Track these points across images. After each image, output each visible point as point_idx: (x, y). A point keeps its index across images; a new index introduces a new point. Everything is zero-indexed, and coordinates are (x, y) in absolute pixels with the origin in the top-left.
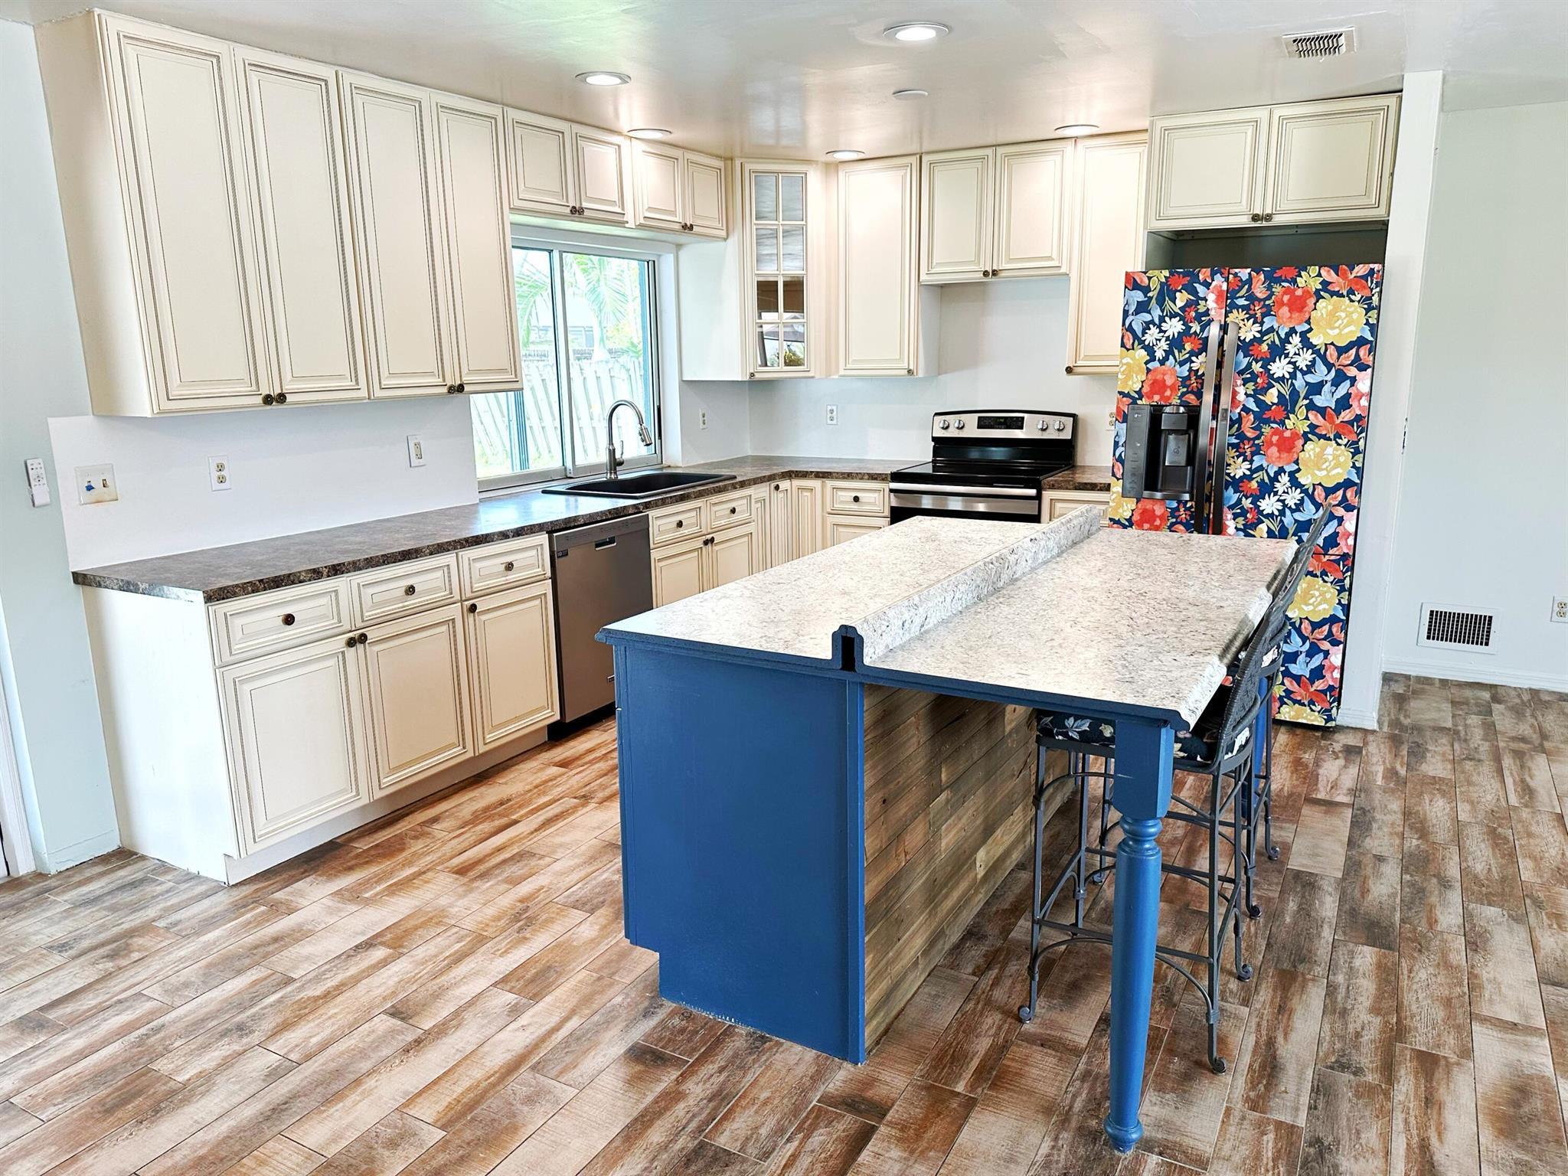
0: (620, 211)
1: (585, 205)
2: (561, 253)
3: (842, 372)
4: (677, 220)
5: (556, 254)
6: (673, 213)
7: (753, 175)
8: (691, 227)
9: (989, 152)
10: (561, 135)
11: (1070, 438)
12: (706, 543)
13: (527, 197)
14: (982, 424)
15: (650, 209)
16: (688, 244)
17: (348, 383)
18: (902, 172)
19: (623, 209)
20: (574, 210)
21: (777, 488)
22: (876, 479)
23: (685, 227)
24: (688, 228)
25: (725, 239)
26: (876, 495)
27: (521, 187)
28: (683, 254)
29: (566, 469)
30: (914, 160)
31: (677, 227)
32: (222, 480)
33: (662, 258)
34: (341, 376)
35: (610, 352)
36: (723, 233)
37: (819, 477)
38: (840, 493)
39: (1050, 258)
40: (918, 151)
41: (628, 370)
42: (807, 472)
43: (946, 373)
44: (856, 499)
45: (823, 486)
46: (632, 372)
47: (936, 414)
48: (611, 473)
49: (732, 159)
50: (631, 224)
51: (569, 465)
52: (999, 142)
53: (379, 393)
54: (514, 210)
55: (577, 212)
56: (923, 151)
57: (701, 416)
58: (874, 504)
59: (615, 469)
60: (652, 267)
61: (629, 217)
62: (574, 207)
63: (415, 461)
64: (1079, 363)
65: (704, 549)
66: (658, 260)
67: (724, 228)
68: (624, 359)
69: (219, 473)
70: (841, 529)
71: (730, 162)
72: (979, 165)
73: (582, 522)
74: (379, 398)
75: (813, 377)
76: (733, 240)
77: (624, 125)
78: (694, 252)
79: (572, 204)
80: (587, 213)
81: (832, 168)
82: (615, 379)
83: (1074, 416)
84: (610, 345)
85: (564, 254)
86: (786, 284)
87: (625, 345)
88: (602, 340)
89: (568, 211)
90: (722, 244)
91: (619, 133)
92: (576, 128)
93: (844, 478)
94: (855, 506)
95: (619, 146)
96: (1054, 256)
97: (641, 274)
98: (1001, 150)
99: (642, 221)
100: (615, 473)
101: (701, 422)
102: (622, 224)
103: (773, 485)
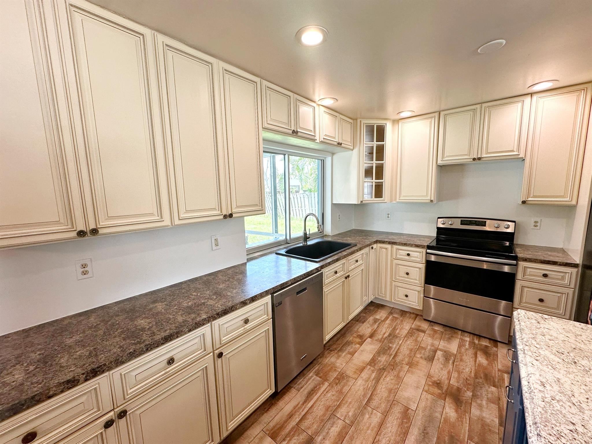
0: (314, 134)
1: (298, 130)
2: (289, 155)
3: (398, 200)
4: (336, 141)
5: (286, 156)
6: (334, 138)
7: (365, 125)
8: (341, 144)
9: (478, 106)
10: (289, 98)
11: (513, 232)
12: (346, 278)
13: (271, 123)
14: (462, 223)
15: (326, 135)
16: (337, 153)
17: (156, 218)
18: (430, 120)
19: (315, 134)
20: (294, 132)
21: (372, 248)
22: (419, 247)
23: (338, 144)
24: (340, 144)
25: (352, 150)
26: (418, 254)
27: (269, 118)
28: (335, 157)
29: (287, 239)
30: (437, 115)
31: (336, 143)
32: (85, 273)
33: (326, 159)
34: (152, 214)
35: (304, 191)
36: (352, 148)
37: (390, 244)
38: (400, 251)
39: (513, 151)
40: (438, 110)
41: (308, 196)
42: (385, 241)
43: (442, 201)
44: (408, 255)
45: (392, 247)
46: (309, 196)
47: (439, 218)
48: (305, 242)
49: (356, 120)
50: (318, 141)
51: (288, 238)
52: (482, 102)
53: (177, 222)
54: (264, 129)
55: (295, 133)
56: (441, 109)
57: (338, 216)
58: (417, 257)
59: (306, 241)
60: (323, 162)
61: (317, 138)
62: (294, 130)
63: (214, 248)
64: (530, 199)
65: (345, 281)
66: (325, 159)
67: (352, 145)
68: (307, 193)
69: (83, 269)
70: (400, 266)
71: (355, 121)
72: (472, 113)
73: (290, 283)
74: (177, 225)
75: (386, 202)
76: (356, 151)
77: (316, 98)
78: (340, 156)
79: (293, 129)
80: (299, 134)
81: (396, 122)
82: (305, 198)
83: (514, 222)
84: (303, 189)
85: (290, 156)
86: (376, 167)
87: (307, 189)
88: (302, 188)
89: (291, 132)
90: (350, 152)
91: (314, 102)
92: (296, 96)
93: (403, 245)
94: (407, 257)
95: (314, 107)
96: (515, 150)
97: (318, 165)
98: (484, 105)
99: (322, 140)
100: (306, 242)
101: (338, 218)
102: (314, 140)
103: (371, 247)
